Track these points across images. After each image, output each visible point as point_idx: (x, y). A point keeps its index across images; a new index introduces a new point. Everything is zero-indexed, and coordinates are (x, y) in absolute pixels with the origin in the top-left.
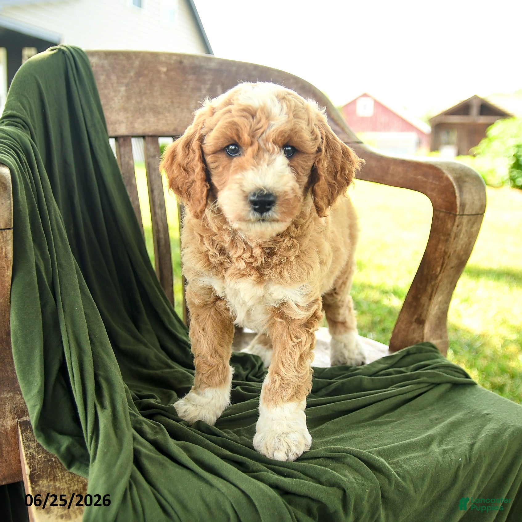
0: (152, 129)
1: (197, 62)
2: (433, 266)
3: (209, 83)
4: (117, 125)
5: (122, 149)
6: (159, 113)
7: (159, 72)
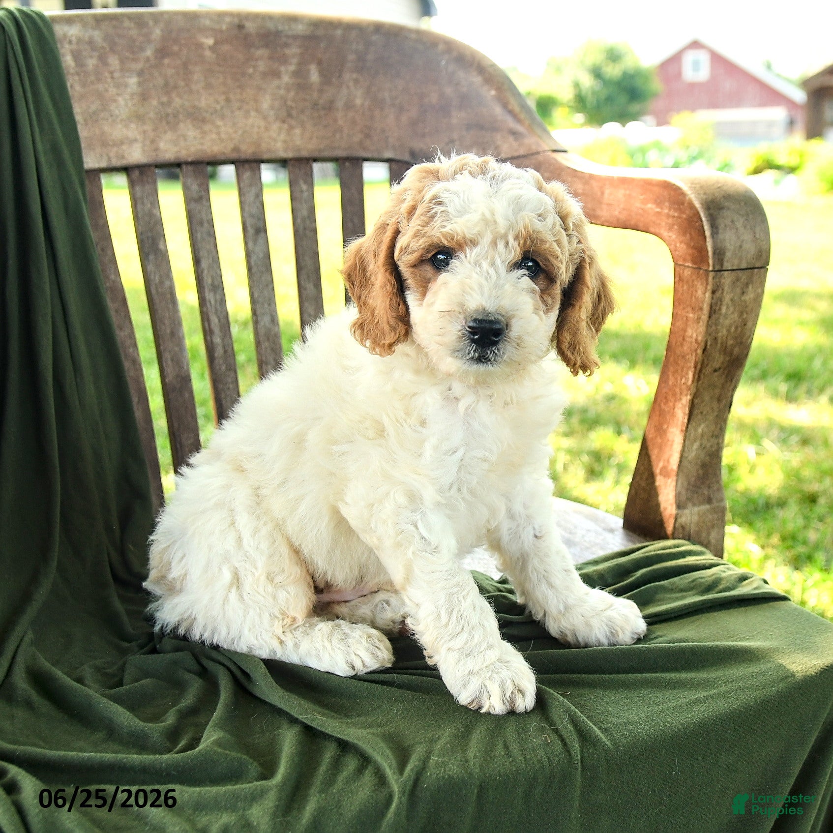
0: (193, 149)
1: (270, 25)
2: (682, 370)
3: (295, 61)
4: (124, 147)
5: (138, 189)
6: (204, 121)
7: (200, 46)
